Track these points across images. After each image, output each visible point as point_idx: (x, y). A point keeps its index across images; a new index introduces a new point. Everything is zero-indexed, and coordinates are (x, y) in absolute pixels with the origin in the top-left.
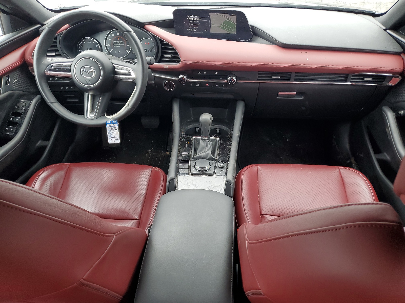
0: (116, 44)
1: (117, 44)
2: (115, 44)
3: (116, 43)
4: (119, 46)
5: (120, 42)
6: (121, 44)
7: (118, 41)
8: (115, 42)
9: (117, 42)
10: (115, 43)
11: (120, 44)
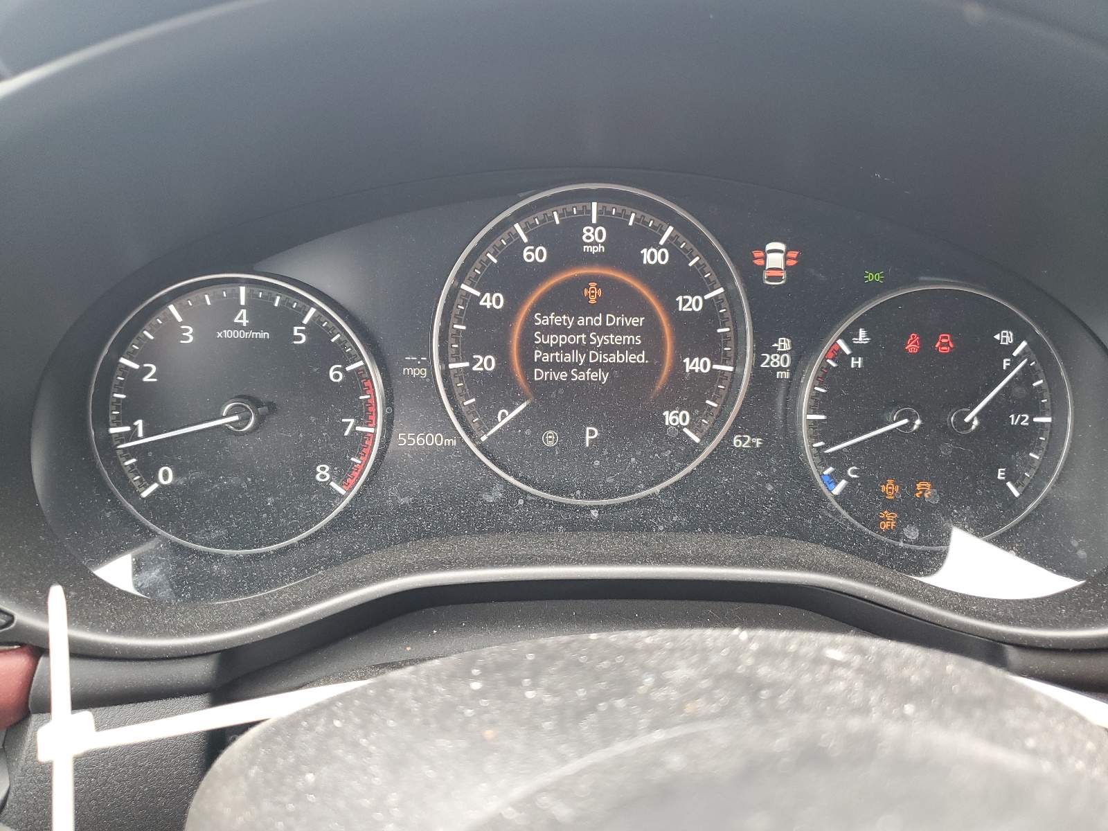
0: (556, 348)
1: (567, 348)
2: (546, 349)
3: (562, 340)
4: (595, 367)
5: (603, 330)
6: (623, 348)
7: (582, 321)
8: (547, 330)
9: (577, 330)
10: (551, 340)
11: (609, 349)
